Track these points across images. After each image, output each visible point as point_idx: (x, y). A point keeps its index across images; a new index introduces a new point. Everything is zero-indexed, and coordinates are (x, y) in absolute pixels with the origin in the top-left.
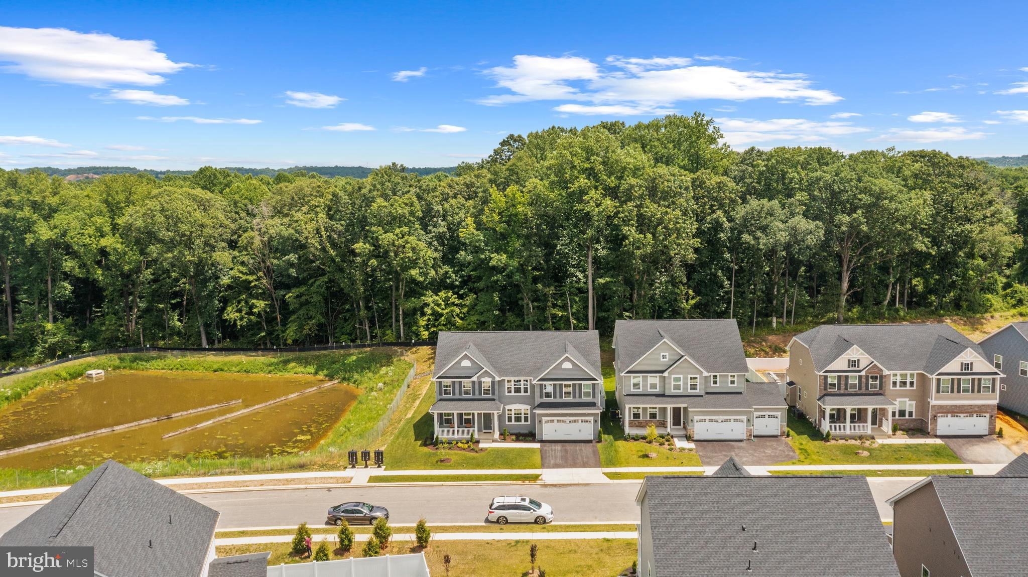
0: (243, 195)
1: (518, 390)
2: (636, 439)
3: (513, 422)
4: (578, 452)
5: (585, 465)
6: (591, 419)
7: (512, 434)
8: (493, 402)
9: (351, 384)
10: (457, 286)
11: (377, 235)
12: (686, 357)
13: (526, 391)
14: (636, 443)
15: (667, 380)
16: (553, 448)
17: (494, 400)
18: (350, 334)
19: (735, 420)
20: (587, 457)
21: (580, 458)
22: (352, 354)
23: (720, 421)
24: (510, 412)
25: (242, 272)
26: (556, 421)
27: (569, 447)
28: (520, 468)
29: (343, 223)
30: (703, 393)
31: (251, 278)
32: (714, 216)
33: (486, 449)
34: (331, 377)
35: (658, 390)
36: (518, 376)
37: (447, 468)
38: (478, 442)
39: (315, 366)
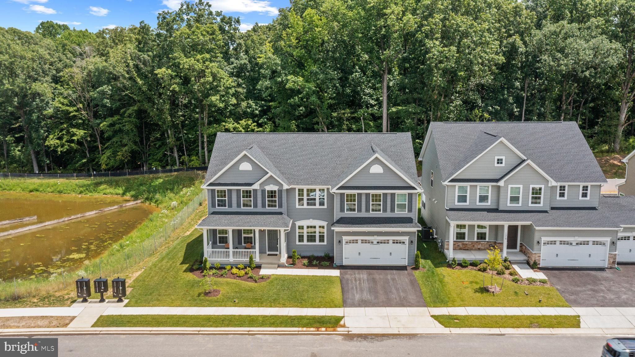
0: (73, 40)
1: (311, 202)
2: (462, 265)
3: (305, 242)
4: (391, 282)
5: (403, 303)
6: (406, 239)
7: (303, 257)
8: (279, 216)
9: (152, 204)
10: (256, 116)
11: (178, 60)
12: (529, 161)
13: (322, 204)
14: (464, 270)
15: (502, 191)
16: (357, 276)
17: (281, 213)
18: (160, 161)
19: (594, 243)
20: (405, 291)
21: (394, 291)
22: (160, 178)
23: (574, 244)
24: (301, 231)
25: (63, 104)
26: (359, 242)
27: (377, 275)
28: (313, 306)
29: (150, 53)
30: (548, 209)
31: (71, 109)
32: (511, 40)
33: (268, 277)
34: (135, 197)
35: (489, 203)
36: (312, 184)
37: (211, 304)
38: (259, 267)
39: (124, 188)
